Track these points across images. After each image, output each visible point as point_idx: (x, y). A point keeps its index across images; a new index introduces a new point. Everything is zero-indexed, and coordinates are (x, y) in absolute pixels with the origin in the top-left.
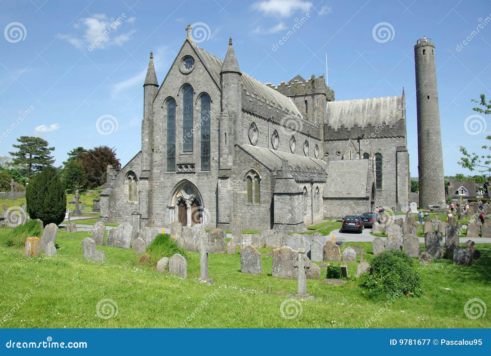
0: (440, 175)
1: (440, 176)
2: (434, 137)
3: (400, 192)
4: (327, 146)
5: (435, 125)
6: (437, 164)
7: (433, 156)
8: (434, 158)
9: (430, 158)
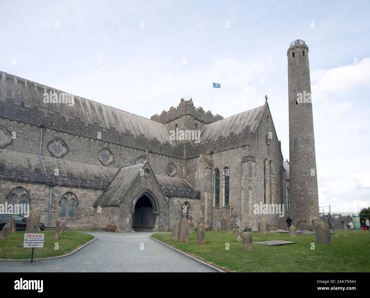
0: (309, 189)
1: (308, 191)
2: (302, 146)
3: (244, 208)
4: (189, 165)
5: (303, 133)
6: (305, 177)
7: (300, 167)
8: (301, 170)
9: (298, 171)
